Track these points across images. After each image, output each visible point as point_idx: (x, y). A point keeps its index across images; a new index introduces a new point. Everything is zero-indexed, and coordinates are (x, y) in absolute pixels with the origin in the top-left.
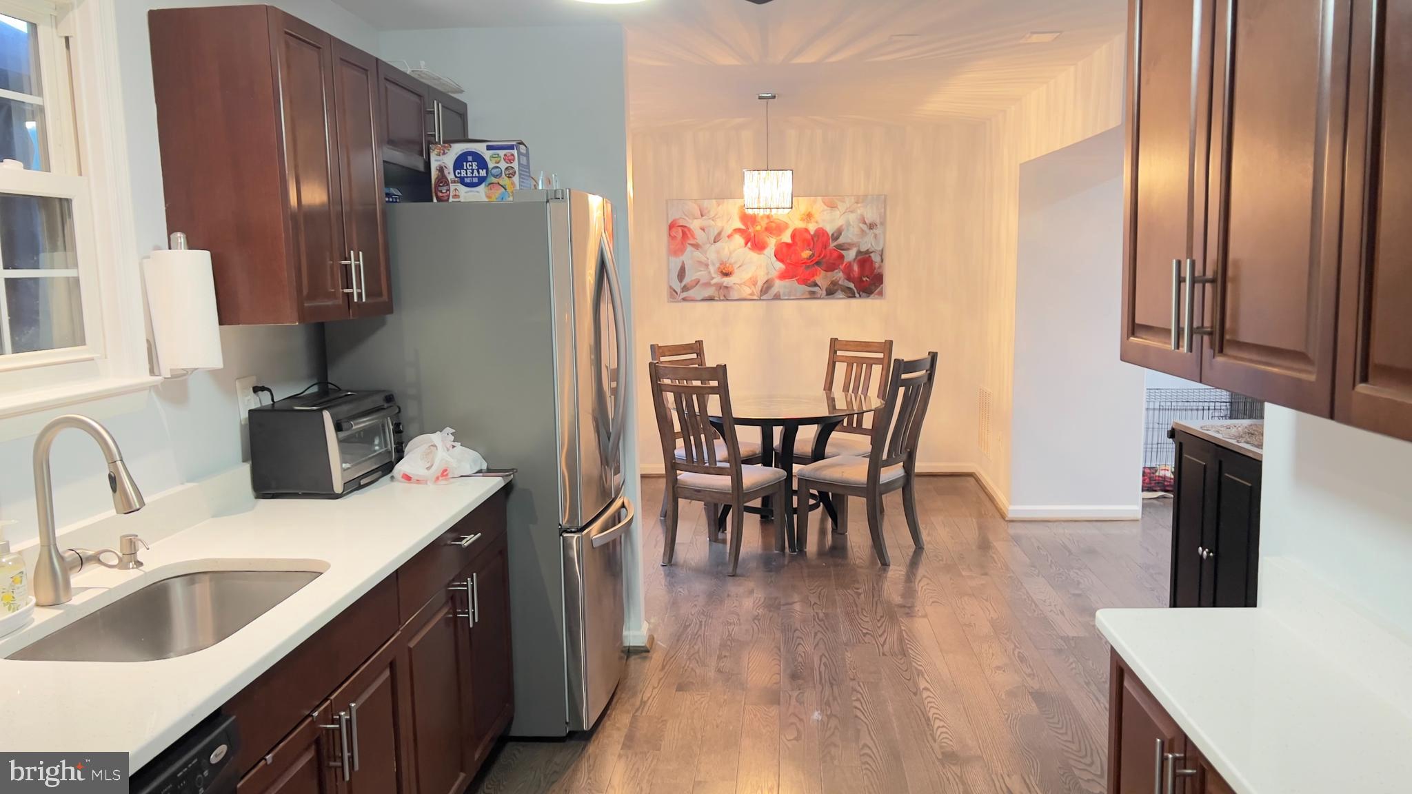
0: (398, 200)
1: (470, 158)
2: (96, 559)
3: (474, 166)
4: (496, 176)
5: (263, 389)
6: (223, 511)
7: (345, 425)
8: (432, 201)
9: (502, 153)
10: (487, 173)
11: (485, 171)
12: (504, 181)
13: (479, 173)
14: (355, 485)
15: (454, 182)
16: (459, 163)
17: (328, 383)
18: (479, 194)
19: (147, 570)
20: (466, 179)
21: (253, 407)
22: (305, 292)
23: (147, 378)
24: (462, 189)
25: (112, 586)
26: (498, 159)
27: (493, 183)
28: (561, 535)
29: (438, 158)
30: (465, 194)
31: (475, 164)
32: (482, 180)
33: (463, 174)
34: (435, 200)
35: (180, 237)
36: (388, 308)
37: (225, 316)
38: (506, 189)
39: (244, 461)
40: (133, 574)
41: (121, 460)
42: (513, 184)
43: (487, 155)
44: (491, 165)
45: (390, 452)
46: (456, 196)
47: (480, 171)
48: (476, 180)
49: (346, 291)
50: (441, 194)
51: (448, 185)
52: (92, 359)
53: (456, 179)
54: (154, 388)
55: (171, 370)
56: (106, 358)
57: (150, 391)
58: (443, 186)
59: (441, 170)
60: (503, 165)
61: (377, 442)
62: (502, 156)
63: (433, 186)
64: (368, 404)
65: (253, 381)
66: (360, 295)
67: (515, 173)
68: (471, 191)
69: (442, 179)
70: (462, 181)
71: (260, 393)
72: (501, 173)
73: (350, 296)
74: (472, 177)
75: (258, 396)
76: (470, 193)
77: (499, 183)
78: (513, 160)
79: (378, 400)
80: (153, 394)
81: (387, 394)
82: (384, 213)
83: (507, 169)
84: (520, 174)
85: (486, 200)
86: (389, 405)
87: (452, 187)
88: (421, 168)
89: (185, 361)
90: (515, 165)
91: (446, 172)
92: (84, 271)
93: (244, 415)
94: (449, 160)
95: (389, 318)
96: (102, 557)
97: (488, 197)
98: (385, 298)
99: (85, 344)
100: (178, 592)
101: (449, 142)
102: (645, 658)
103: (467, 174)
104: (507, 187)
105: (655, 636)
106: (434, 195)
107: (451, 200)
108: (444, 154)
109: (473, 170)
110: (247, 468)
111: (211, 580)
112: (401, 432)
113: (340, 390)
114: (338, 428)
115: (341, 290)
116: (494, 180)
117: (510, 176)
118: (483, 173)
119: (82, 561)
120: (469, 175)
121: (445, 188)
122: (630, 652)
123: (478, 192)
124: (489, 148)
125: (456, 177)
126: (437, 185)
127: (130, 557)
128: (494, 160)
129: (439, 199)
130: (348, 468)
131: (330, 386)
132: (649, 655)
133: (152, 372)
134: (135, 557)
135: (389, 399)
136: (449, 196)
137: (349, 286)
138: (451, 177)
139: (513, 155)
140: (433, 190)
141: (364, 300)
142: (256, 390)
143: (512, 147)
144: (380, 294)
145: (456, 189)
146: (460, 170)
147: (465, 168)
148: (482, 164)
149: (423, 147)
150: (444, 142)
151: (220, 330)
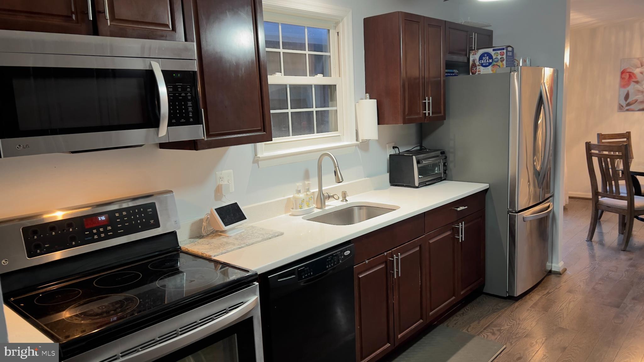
0: (457, 74)
1: (486, 55)
2: (333, 197)
3: (487, 58)
4: (496, 62)
5: (396, 147)
6: (379, 188)
7: (421, 162)
8: (469, 74)
9: (499, 52)
10: (492, 61)
11: (491, 60)
12: (500, 63)
13: (489, 61)
14: (423, 184)
15: (479, 65)
16: (481, 58)
17: (422, 146)
18: (489, 70)
19: (348, 203)
20: (483, 64)
21: (392, 153)
22: (406, 114)
23: (355, 142)
24: (482, 68)
25: (337, 206)
26: (497, 55)
27: (494, 65)
28: (508, 213)
29: (473, 56)
30: (483, 71)
31: (487, 57)
32: (490, 64)
33: (483, 62)
34: (471, 74)
35: (368, 95)
36: (444, 118)
37: (380, 122)
38: (500, 67)
39: (388, 172)
40: (345, 203)
41: (338, 167)
42: (503, 64)
43: (493, 53)
44: (494, 57)
45: (441, 173)
46: (479, 71)
47: (490, 60)
48: (487, 64)
49: (424, 112)
50: (473, 71)
51: (476, 67)
52: (339, 136)
53: (480, 64)
54: (356, 145)
55: (362, 140)
56: (344, 135)
57: (356, 147)
58: (474, 67)
59: (474, 61)
60: (499, 57)
61: (436, 169)
62: (499, 53)
63: (470, 68)
64: (433, 154)
65: (393, 145)
66: (429, 114)
67: (504, 59)
68: (485, 69)
69: (474, 65)
70: (482, 65)
71: (395, 149)
72: (498, 60)
73: (425, 113)
74: (486, 63)
75: (395, 150)
76: (485, 70)
77: (497, 65)
78: (504, 54)
79: (438, 153)
80: (357, 147)
81: (442, 151)
82: (444, 81)
83: (501, 58)
84: (507, 61)
85: (491, 72)
86: (442, 155)
87: (478, 67)
88: (466, 60)
89: (366, 138)
90: (505, 56)
91: (476, 62)
92: (339, 108)
93: (388, 156)
94: (477, 57)
95: (445, 121)
96: (335, 196)
97: (492, 71)
98: (442, 114)
99: (337, 131)
100: (356, 210)
101: (478, 49)
102: (559, 277)
103: (484, 61)
104: (500, 66)
105: (567, 270)
106: (470, 71)
107: (477, 73)
108: (475, 54)
109: (487, 60)
110: (388, 174)
111: (366, 209)
112: (446, 166)
113: (426, 149)
114: (418, 162)
115: (422, 112)
116: (495, 63)
117: (502, 61)
118: (491, 61)
119: (329, 197)
120: (485, 62)
121: (475, 68)
122: (550, 272)
123: (488, 69)
124: (494, 50)
125: (480, 63)
126: (472, 67)
127: (345, 199)
128: (496, 55)
129: (473, 73)
130: (421, 177)
131: (423, 148)
132: (562, 276)
133: (357, 140)
134: (346, 198)
135: (443, 153)
136: (476, 72)
137: (425, 110)
138: (477, 63)
139: (504, 52)
140: (470, 69)
141: (431, 115)
142: (394, 148)
143: (503, 49)
144: (440, 113)
145: (479, 68)
146: (481, 60)
147: (483, 59)
148: (490, 57)
149: (467, 52)
150: (476, 50)
151: (378, 126)
